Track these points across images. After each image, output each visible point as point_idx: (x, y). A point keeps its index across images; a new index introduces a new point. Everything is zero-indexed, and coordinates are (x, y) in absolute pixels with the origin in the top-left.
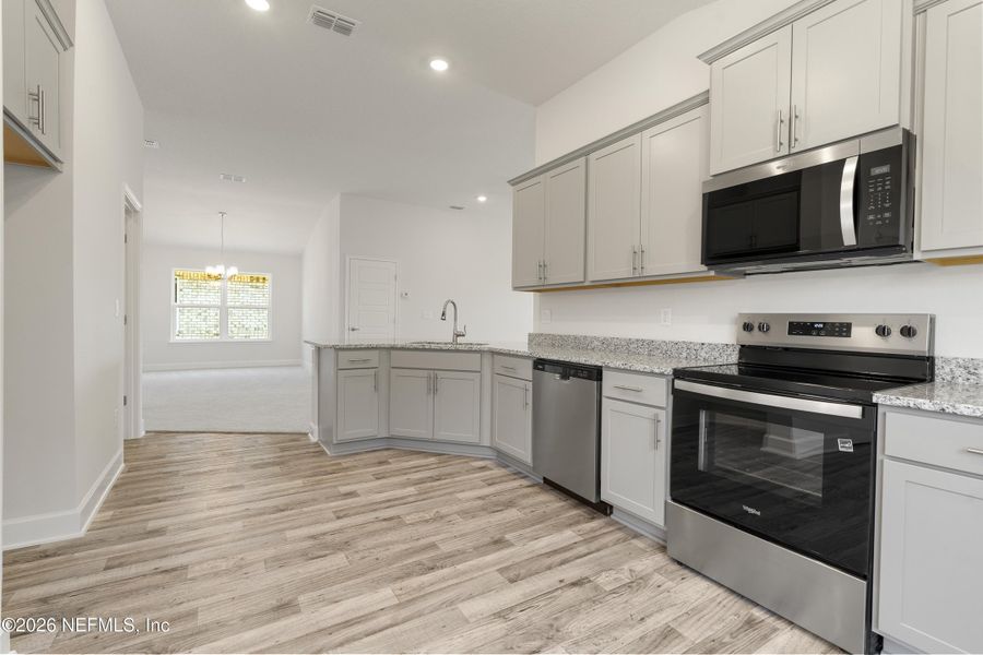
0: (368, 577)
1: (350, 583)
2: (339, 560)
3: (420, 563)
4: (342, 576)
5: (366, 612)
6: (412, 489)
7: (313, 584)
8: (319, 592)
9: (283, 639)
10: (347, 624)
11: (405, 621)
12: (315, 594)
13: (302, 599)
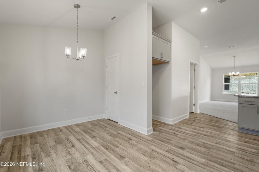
0: (204, 156)
1: (199, 154)
2: (203, 149)
3: (222, 163)
4: (200, 152)
5: (194, 159)
6: (255, 150)
7: (192, 149)
8: (190, 150)
9: (176, 151)
10: (188, 158)
11: (199, 166)
12: (189, 150)
13: (187, 149)
